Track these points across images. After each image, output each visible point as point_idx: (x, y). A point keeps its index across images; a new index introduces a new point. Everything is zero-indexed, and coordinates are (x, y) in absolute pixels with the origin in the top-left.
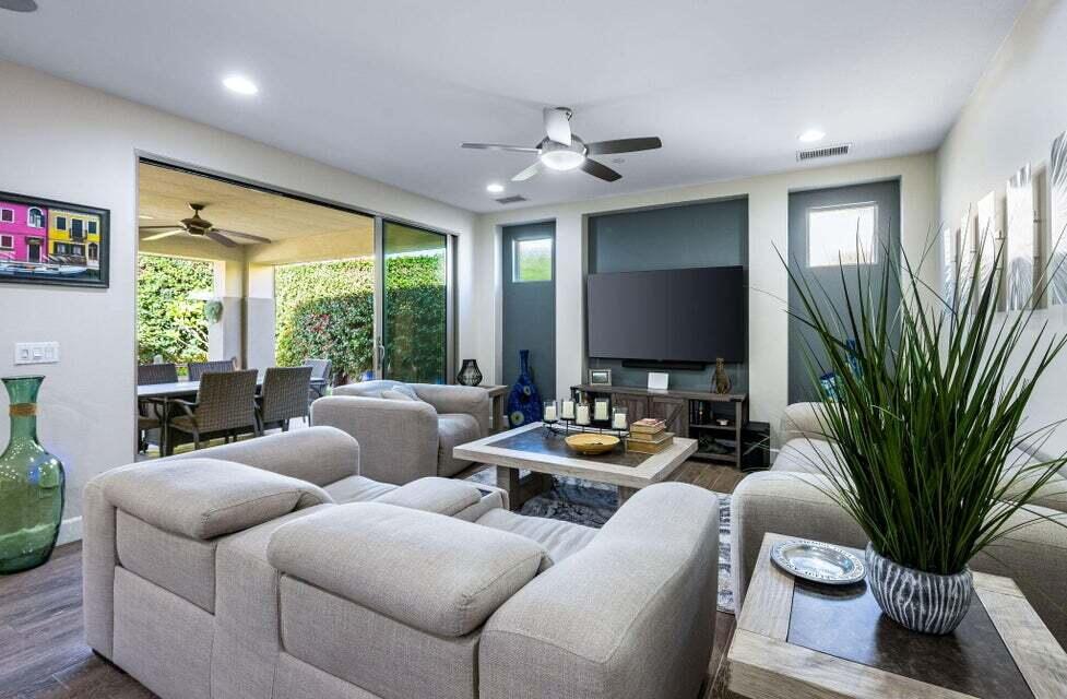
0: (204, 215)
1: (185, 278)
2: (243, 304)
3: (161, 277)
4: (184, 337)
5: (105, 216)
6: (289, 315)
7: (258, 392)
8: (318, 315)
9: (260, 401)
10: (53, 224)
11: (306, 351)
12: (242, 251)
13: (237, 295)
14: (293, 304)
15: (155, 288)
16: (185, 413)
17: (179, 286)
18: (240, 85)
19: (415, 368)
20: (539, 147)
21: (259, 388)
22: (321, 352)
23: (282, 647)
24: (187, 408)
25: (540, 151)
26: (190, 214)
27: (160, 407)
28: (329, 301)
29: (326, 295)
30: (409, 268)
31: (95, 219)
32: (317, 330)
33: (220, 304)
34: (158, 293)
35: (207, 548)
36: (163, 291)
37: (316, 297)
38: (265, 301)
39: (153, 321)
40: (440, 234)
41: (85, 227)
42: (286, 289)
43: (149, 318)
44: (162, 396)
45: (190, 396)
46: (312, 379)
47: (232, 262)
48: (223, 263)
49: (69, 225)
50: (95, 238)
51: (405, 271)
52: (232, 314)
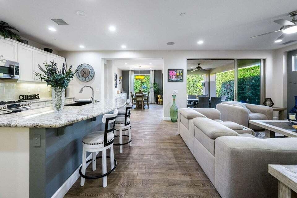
0: (200, 66)
1: (200, 78)
2: (209, 83)
3: (196, 78)
4: (200, 90)
5: (183, 70)
6: (221, 85)
7: (209, 102)
8: (227, 85)
9: (210, 104)
10: (177, 72)
11: (225, 94)
12: (209, 72)
13: (208, 81)
14: (221, 82)
15: (195, 80)
16: (196, 104)
17: (199, 80)
18: (200, 42)
19: (257, 101)
20: (281, 29)
21: (210, 101)
22: (228, 94)
23: (195, 137)
24: (197, 104)
25: (282, 30)
26: (198, 66)
27: (193, 103)
28: (230, 81)
29: (229, 79)
30: (254, 70)
31: (182, 71)
32: (227, 89)
33: (205, 83)
34: (195, 81)
35: (187, 120)
36: (196, 81)
37: (227, 80)
38: (213, 82)
39: (195, 87)
40: (258, 60)
41: (181, 72)
42: (220, 79)
43: (194, 86)
44: (193, 101)
45: (197, 101)
46: (221, 100)
47: (207, 74)
48: (205, 74)
49: (179, 72)
50: (182, 74)
51: (253, 71)
52: (207, 85)
